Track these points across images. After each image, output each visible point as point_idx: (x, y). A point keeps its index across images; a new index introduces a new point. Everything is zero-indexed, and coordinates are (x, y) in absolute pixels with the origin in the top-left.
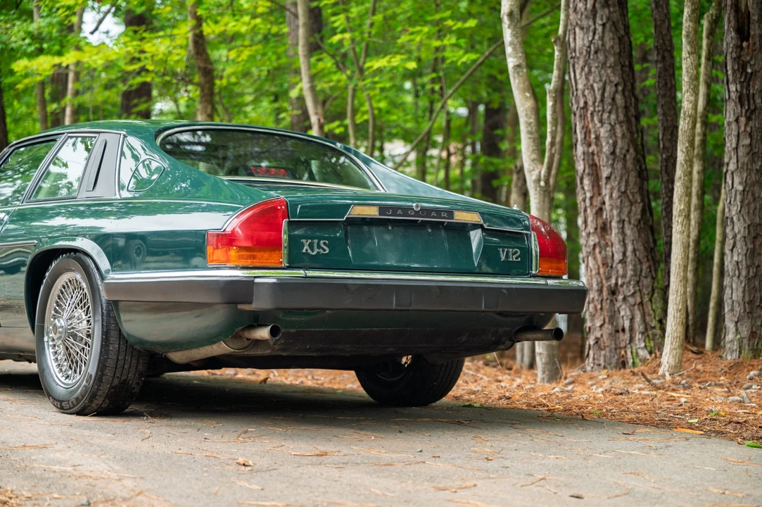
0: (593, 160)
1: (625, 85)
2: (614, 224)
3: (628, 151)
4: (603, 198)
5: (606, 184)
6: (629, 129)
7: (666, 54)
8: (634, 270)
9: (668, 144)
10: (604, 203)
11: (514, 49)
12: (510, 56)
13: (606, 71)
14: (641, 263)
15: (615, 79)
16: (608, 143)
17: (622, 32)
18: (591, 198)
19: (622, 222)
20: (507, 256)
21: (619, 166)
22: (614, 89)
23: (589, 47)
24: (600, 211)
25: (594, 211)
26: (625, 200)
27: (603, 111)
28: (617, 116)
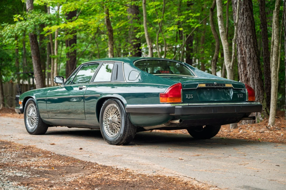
0: (244, 59)
1: (253, 36)
2: (251, 79)
3: (255, 56)
4: (247, 71)
5: (248, 67)
6: (254, 50)
7: (265, 25)
8: (257, 93)
9: (266, 53)
10: (247, 72)
11: (222, 27)
12: (220, 29)
13: (247, 32)
14: (259, 91)
15: (250, 34)
16: (248, 54)
17: (252, 20)
18: (243, 71)
19: (253, 78)
20: (240, 96)
21: (252, 61)
22: (250, 37)
23: (242, 24)
24: (246, 75)
25: (244, 75)
26: (254, 72)
27: (247, 44)
28: (251, 46)
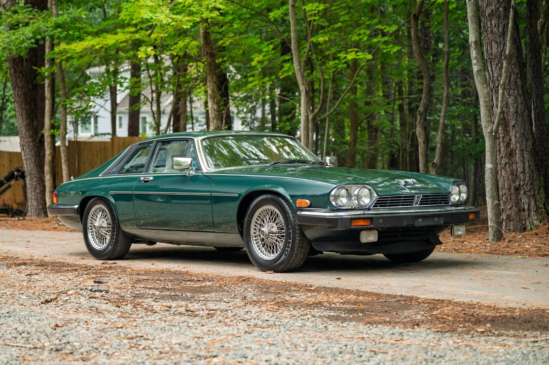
0: (504, 116)
1: (521, 75)
2: (517, 151)
3: (524, 111)
4: (510, 137)
5: (513, 129)
6: (524, 98)
7: (537, 54)
8: (530, 177)
9: (539, 104)
10: (510, 140)
11: (478, 61)
12: (475, 65)
13: (511, 66)
14: (533, 173)
15: (517, 71)
16: (513, 107)
17: (519, 45)
18: (503, 137)
19: (522, 150)
21: (520, 119)
22: (516, 76)
23: (501, 53)
24: (508, 144)
25: (505, 144)
26: (524, 138)
27: (510, 88)
28: (518, 92)
